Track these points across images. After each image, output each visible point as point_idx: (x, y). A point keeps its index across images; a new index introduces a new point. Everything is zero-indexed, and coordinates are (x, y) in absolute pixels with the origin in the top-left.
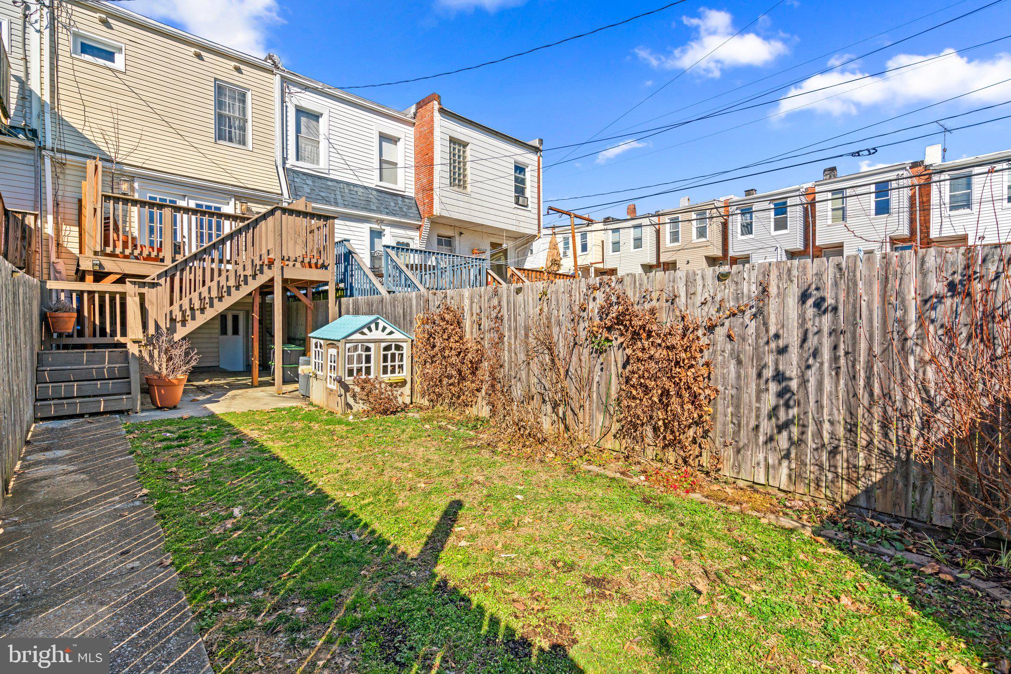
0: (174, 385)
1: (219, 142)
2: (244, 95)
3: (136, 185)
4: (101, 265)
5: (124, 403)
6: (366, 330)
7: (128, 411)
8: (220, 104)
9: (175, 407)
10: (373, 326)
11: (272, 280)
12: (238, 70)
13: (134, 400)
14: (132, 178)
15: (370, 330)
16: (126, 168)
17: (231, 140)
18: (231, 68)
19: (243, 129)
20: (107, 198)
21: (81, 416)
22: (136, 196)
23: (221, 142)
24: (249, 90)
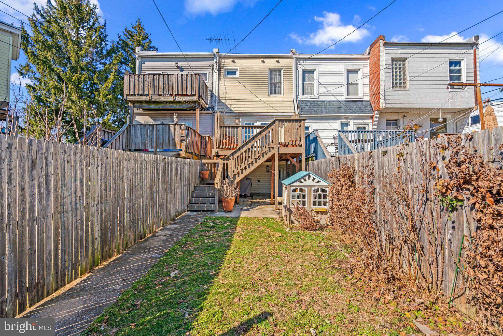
0: (229, 202)
1: (270, 95)
2: (280, 72)
3: (241, 120)
4: (218, 153)
5: (212, 208)
6: (302, 180)
7: (213, 211)
8: (271, 79)
9: (231, 211)
10: (307, 178)
11: (274, 154)
12: (278, 62)
13: (215, 207)
14: (239, 117)
15: (305, 180)
16: (237, 114)
17: (275, 93)
18: (275, 62)
19: (280, 87)
20: (221, 127)
21: (200, 211)
22: (241, 124)
24: (282, 69)
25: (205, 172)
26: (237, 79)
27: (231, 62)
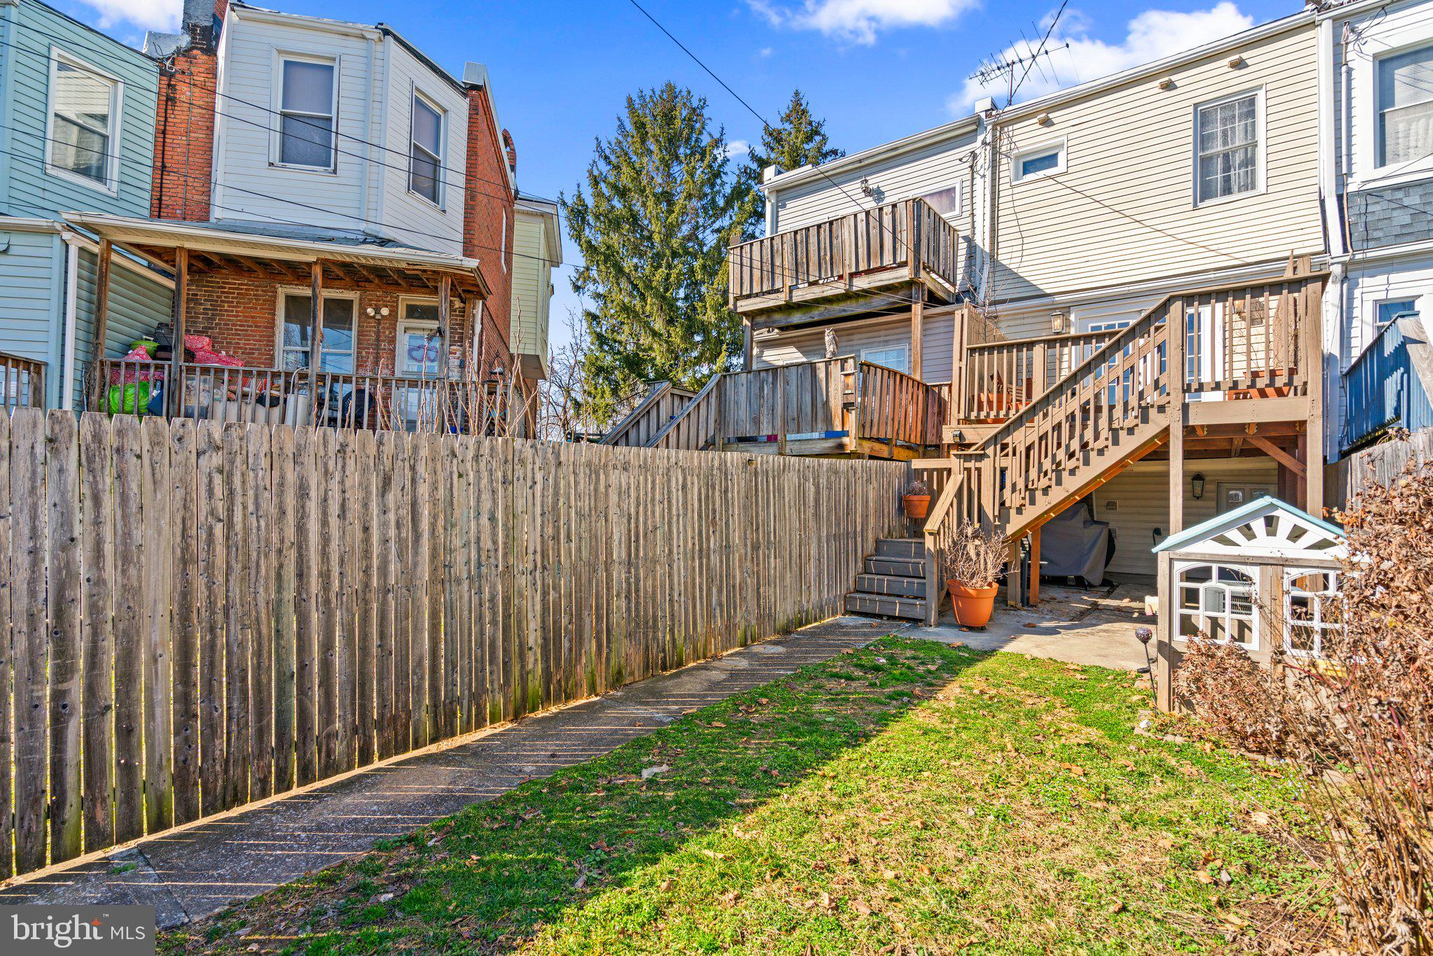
1: (1201, 205)
2: (1252, 102)
3: (1072, 317)
4: (961, 436)
5: (918, 612)
7: (921, 621)
8: (1202, 140)
9: (982, 629)
10: (1258, 525)
11: (1166, 430)
12: (1239, 65)
13: (926, 608)
14: (1065, 310)
16: (1058, 298)
17: (1227, 190)
18: (1226, 69)
19: (1249, 162)
20: (972, 350)
21: (880, 616)
23: (1208, 203)
24: (1260, 87)
25: (916, 498)
26: (1059, 179)
27: (1038, 126)
